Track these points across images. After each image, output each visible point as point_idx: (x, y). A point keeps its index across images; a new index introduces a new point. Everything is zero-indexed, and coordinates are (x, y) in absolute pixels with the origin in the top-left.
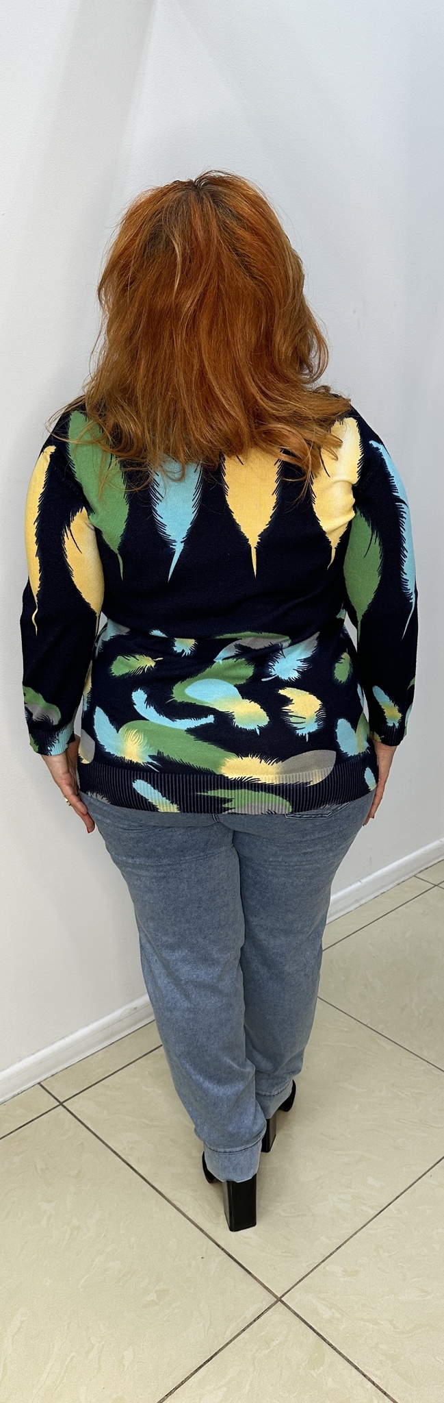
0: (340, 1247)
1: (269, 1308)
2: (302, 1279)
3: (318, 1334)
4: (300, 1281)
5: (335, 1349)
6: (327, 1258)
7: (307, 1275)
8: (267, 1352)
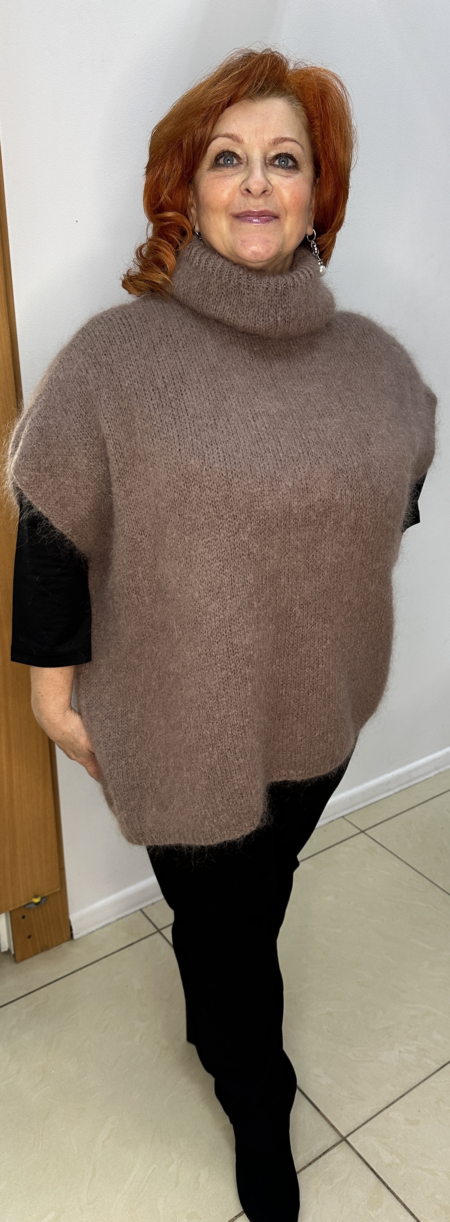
0: (403, 1095)
1: (334, 1146)
2: (367, 1122)
3: (378, 1176)
4: (364, 1124)
5: (393, 1193)
6: (390, 1105)
7: (371, 1119)
8: (330, 1187)
